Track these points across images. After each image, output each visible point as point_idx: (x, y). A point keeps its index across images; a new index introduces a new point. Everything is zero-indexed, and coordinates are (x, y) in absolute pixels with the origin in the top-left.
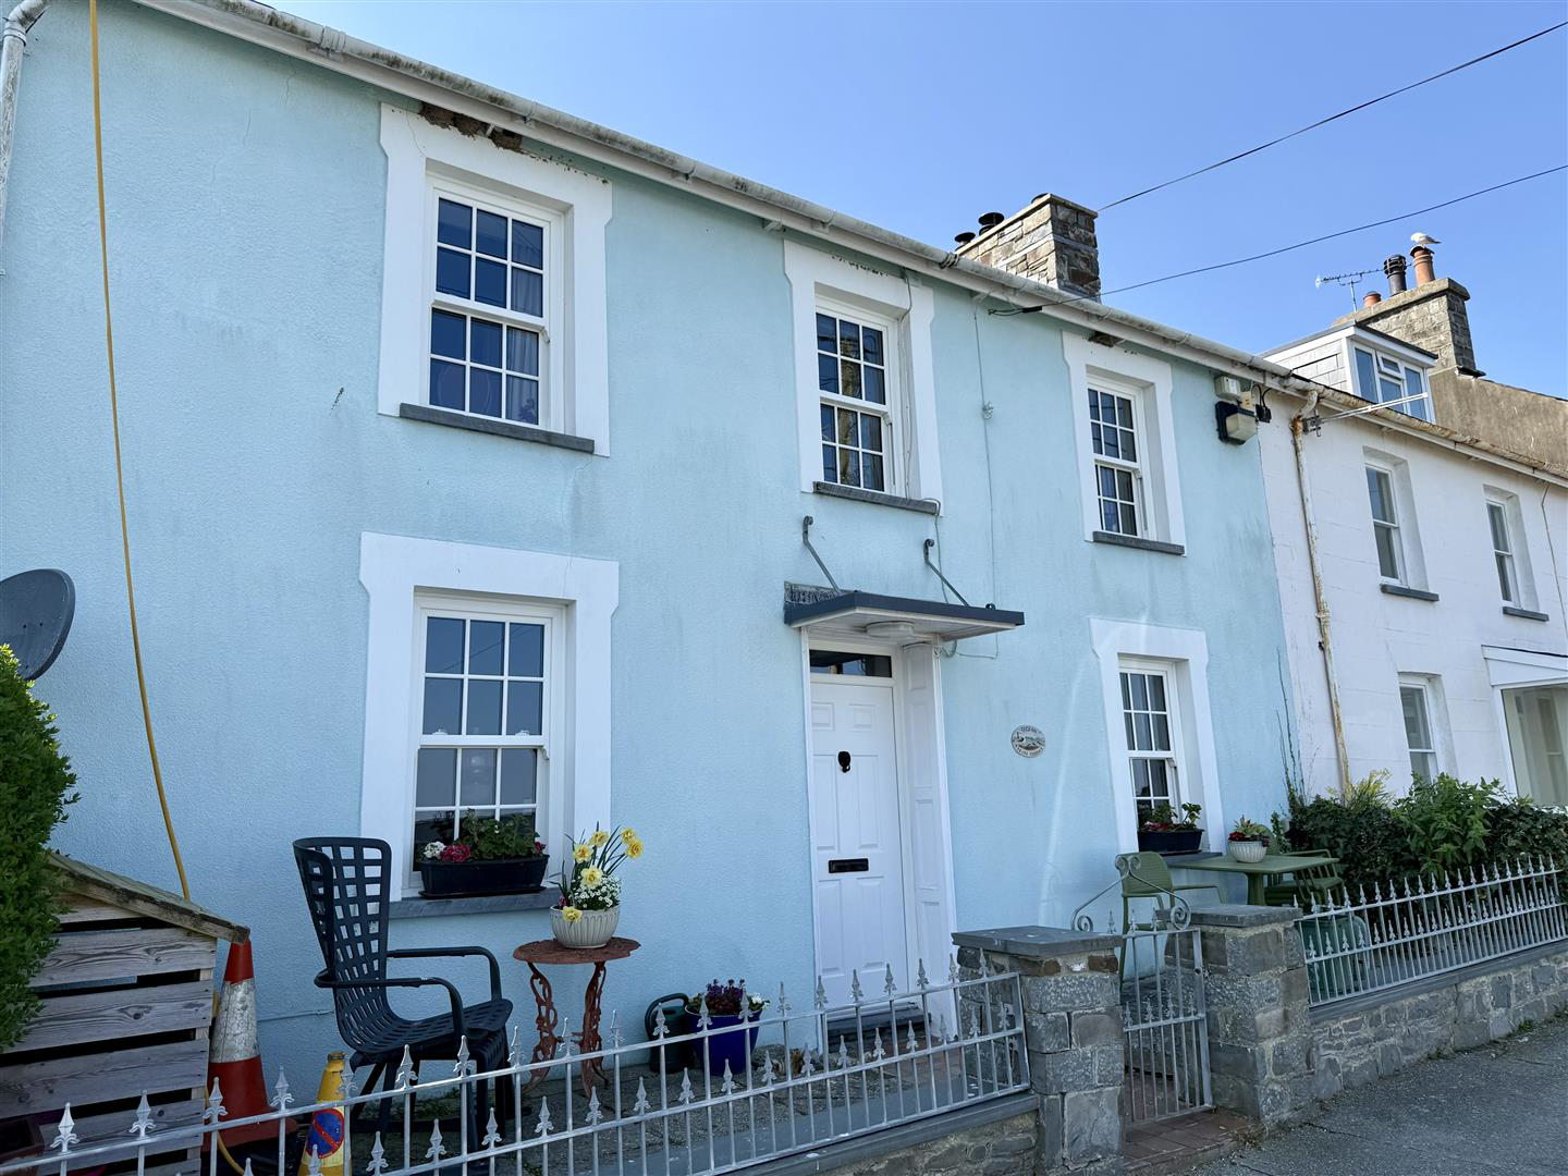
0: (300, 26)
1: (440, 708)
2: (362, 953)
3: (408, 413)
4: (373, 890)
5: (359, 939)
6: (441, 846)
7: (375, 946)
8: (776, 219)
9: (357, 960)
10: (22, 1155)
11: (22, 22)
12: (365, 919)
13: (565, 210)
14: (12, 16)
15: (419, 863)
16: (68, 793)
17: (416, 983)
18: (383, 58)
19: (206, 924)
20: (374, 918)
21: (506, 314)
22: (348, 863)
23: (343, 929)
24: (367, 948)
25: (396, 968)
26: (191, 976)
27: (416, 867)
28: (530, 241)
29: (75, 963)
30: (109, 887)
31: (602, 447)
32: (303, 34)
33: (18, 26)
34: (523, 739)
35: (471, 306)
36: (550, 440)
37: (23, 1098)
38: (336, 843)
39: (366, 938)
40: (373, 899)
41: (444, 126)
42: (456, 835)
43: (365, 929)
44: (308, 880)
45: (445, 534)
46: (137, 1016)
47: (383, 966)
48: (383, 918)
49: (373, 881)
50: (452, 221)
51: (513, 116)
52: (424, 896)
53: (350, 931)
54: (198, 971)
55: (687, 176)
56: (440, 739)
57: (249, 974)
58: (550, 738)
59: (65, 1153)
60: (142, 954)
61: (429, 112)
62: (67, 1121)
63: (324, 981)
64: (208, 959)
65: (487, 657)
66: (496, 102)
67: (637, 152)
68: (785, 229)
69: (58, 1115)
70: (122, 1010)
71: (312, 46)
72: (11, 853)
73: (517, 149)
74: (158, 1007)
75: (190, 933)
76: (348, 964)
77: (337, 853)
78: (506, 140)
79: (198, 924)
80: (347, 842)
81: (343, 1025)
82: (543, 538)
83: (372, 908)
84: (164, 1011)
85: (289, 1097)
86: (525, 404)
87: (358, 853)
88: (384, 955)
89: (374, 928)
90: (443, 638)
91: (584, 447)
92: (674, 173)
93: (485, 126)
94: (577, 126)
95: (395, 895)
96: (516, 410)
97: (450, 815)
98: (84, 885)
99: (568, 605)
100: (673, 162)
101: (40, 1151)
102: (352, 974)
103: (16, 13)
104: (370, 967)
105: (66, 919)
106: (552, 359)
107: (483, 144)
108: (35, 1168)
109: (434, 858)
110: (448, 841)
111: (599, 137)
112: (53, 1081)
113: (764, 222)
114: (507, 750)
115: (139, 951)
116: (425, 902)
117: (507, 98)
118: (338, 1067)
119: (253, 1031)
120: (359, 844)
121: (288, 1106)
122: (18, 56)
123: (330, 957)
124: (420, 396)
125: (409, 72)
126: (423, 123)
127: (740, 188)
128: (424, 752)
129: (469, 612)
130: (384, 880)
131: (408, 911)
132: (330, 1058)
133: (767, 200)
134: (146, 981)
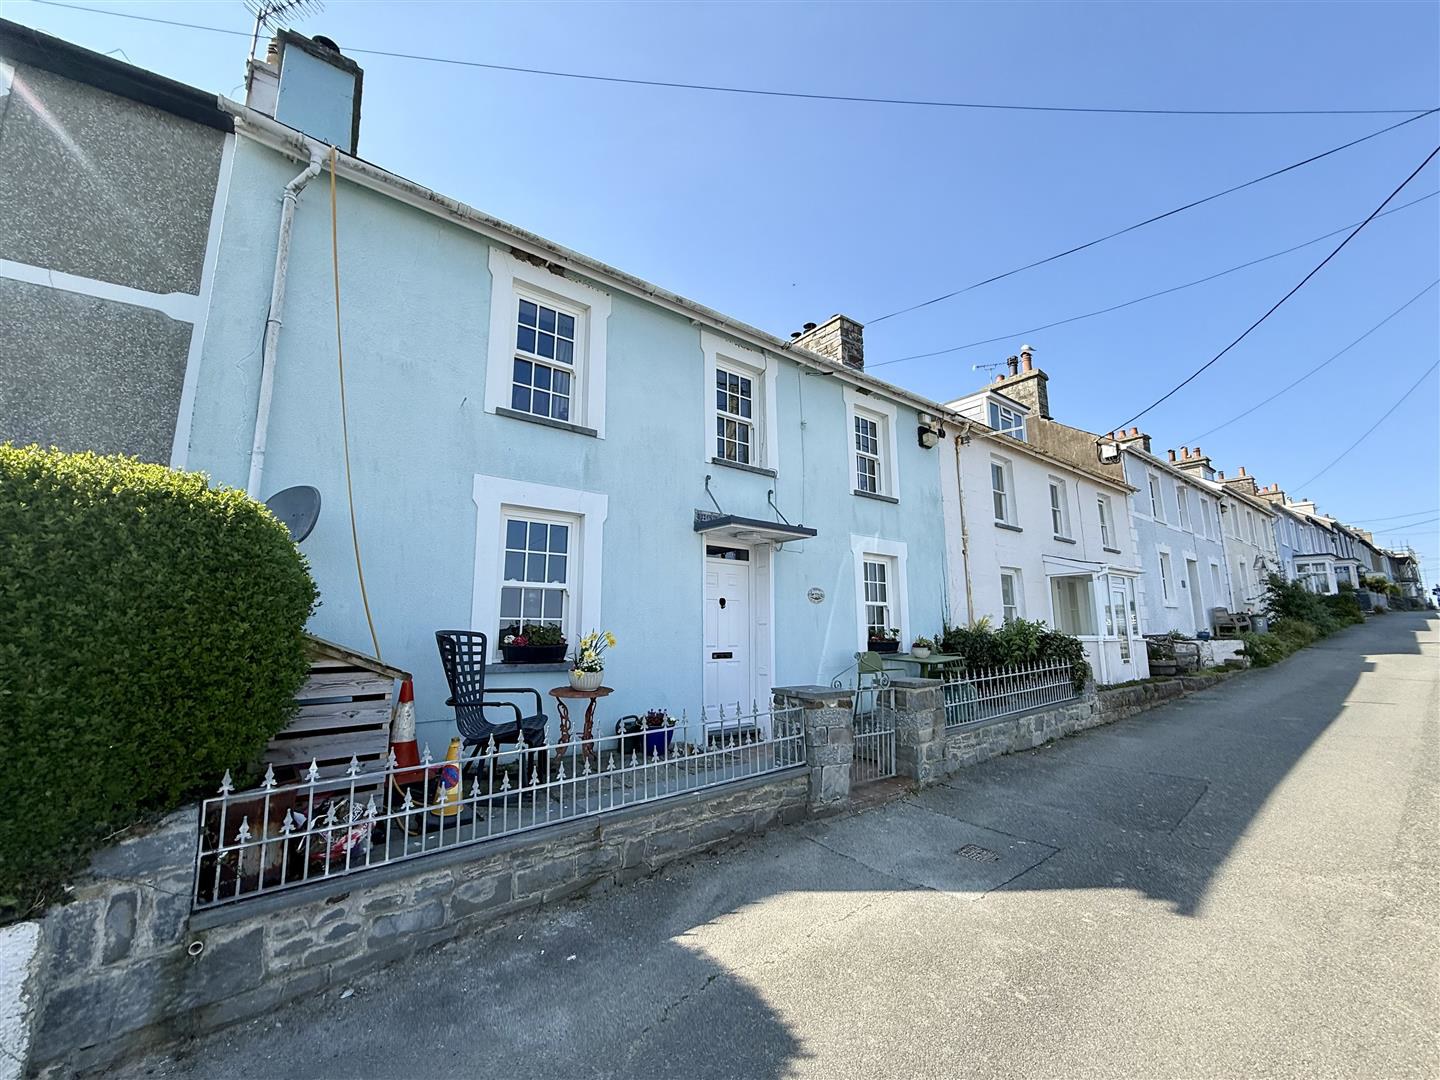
0: (447, 202)
1: (513, 568)
2: (470, 689)
3: (500, 412)
4: (477, 658)
5: (469, 683)
6: (513, 637)
7: (477, 686)
8: (697, 319)
9: (468, 693)
10: (290, 783)
11: (294, 191)
12: (472, 673)
13: (587, 309)
14: (288, 187)
15: (501, 646)
16: (316, 601)
17: (498, 705)
18: (491, 221)
19: (388, 671)
20: (477, 672)
21: (553, 362)
22: (465, 644)
23: (461, 677)
24: (474, 687)
25: (488, 698)
26: (381, 697)
27: (500, 648)
28: (568, 325)
29: (319, 688)
30: (338, 650)
31: (601, 434)
32: (448, 206)
33: (292, 192)
34: (556, 585)
35: (535, 357)
36: (574, 429)
37: (291, 756)
38: (458, 634)
39: (473, 682)
40: (477, 663)
41: (523, 260)
42: (521, 633)
43: (472, 678)
44: (443, 651)
45: (518, 477)
46: (352, 716)
47: (481, 696)
48: (482, 672)
49: (477, 653)
50: (527, 312)
51: (560, 257)
52: (503, 662)
53: (465, 679)
54: (384, 695)
55: (651, 294)
56: (513, 583)
57: (411, 698)
58: (570, 585)
59: (313, 783)
60: (356, 685)
61: (515, 252)
62: (314, 767)
63: (450, 703)
64: (391, 688)
65: (538, 542)
66: (551, 249)
67: (625, 280)
68: (702, 324)
69: (309, 764)
70: (345, 713)
71: (452, 212)
72: (285, 630)
73: (562, 275)
74: (364, 712)
75: (380, 675)
76: (463, 695)
77: (458, 639)
78: (556, 269)
79: (385, 671)
80: (464, 633)
81: (460, 725)
82: (570, 481)
83: (477, 667)
84: (367, 714)
85: (430, 758)
86: (561, 410)
87: (470, 639)
88: (482, 691)
89: (477, 678)
90: (515, 530)
91: (592, 434)
92: (645, 292)
93: (545, 261)
94: (594, 265)
95: (489, 662)
96: (557, 414)
97: (518, 622)
98: (324, 649)
99: (581, 516)
100: (644, 286)
101: (300, 782)
102: (465, 700)
103: (291, 185)
104: (475, 697)
105: (315, 665)
106: (576, 387)
107: (544, 271)
108: (297, 789)
109: (509, 643)
110: (516, 635)
111: (605, 271)
112: (307, 748)
113: (691, 320)
114: (547, 590)
115: (352, 683)
116: (503, 665)
117: (557, 247)
118: (456, 745)
119: (413, 727)
120: (470, 635)
121: (430, 762)
122: (292, 208)
123: (454, 691)
124: (507, 404)
125: (505, 230)
126: (512, 257)
127: (679, 302)
128: (504, 589)
129: (529, 518)
130: (483, 654)
131: (495, 670)
132: (453, 740)
133: (693, 309)
134: (357, 699)
